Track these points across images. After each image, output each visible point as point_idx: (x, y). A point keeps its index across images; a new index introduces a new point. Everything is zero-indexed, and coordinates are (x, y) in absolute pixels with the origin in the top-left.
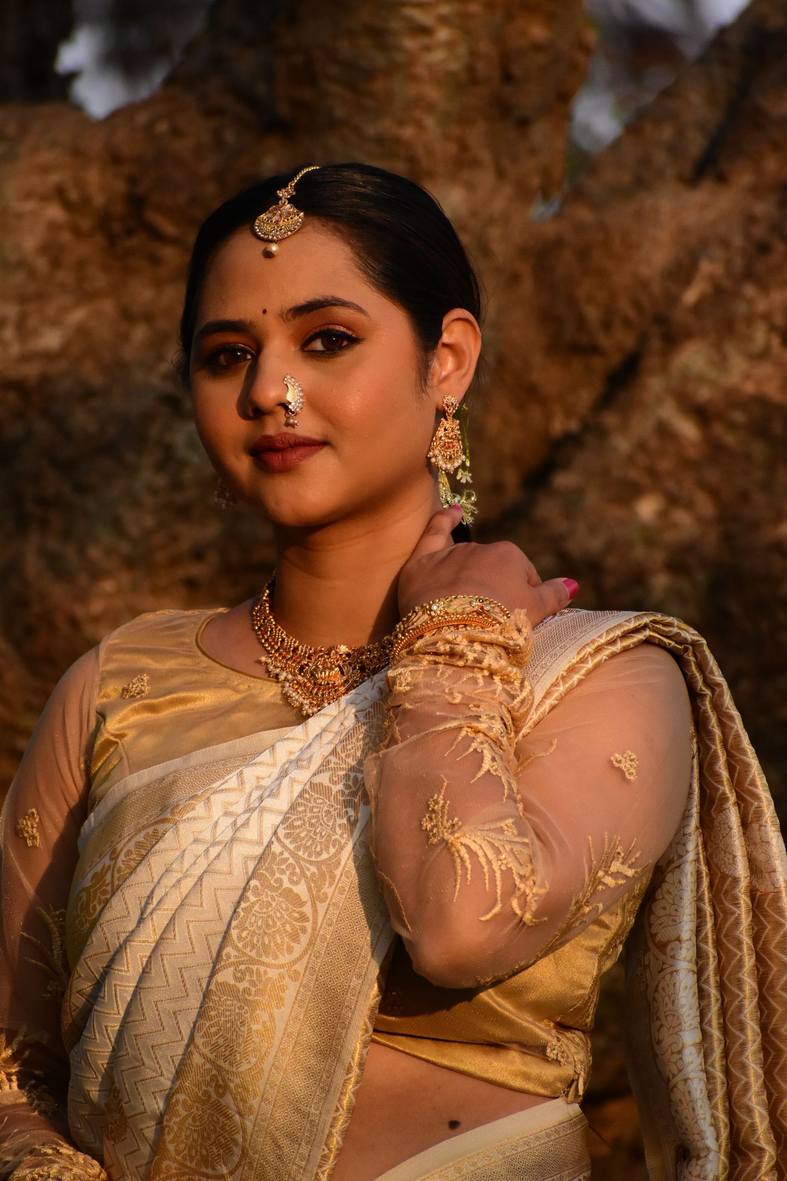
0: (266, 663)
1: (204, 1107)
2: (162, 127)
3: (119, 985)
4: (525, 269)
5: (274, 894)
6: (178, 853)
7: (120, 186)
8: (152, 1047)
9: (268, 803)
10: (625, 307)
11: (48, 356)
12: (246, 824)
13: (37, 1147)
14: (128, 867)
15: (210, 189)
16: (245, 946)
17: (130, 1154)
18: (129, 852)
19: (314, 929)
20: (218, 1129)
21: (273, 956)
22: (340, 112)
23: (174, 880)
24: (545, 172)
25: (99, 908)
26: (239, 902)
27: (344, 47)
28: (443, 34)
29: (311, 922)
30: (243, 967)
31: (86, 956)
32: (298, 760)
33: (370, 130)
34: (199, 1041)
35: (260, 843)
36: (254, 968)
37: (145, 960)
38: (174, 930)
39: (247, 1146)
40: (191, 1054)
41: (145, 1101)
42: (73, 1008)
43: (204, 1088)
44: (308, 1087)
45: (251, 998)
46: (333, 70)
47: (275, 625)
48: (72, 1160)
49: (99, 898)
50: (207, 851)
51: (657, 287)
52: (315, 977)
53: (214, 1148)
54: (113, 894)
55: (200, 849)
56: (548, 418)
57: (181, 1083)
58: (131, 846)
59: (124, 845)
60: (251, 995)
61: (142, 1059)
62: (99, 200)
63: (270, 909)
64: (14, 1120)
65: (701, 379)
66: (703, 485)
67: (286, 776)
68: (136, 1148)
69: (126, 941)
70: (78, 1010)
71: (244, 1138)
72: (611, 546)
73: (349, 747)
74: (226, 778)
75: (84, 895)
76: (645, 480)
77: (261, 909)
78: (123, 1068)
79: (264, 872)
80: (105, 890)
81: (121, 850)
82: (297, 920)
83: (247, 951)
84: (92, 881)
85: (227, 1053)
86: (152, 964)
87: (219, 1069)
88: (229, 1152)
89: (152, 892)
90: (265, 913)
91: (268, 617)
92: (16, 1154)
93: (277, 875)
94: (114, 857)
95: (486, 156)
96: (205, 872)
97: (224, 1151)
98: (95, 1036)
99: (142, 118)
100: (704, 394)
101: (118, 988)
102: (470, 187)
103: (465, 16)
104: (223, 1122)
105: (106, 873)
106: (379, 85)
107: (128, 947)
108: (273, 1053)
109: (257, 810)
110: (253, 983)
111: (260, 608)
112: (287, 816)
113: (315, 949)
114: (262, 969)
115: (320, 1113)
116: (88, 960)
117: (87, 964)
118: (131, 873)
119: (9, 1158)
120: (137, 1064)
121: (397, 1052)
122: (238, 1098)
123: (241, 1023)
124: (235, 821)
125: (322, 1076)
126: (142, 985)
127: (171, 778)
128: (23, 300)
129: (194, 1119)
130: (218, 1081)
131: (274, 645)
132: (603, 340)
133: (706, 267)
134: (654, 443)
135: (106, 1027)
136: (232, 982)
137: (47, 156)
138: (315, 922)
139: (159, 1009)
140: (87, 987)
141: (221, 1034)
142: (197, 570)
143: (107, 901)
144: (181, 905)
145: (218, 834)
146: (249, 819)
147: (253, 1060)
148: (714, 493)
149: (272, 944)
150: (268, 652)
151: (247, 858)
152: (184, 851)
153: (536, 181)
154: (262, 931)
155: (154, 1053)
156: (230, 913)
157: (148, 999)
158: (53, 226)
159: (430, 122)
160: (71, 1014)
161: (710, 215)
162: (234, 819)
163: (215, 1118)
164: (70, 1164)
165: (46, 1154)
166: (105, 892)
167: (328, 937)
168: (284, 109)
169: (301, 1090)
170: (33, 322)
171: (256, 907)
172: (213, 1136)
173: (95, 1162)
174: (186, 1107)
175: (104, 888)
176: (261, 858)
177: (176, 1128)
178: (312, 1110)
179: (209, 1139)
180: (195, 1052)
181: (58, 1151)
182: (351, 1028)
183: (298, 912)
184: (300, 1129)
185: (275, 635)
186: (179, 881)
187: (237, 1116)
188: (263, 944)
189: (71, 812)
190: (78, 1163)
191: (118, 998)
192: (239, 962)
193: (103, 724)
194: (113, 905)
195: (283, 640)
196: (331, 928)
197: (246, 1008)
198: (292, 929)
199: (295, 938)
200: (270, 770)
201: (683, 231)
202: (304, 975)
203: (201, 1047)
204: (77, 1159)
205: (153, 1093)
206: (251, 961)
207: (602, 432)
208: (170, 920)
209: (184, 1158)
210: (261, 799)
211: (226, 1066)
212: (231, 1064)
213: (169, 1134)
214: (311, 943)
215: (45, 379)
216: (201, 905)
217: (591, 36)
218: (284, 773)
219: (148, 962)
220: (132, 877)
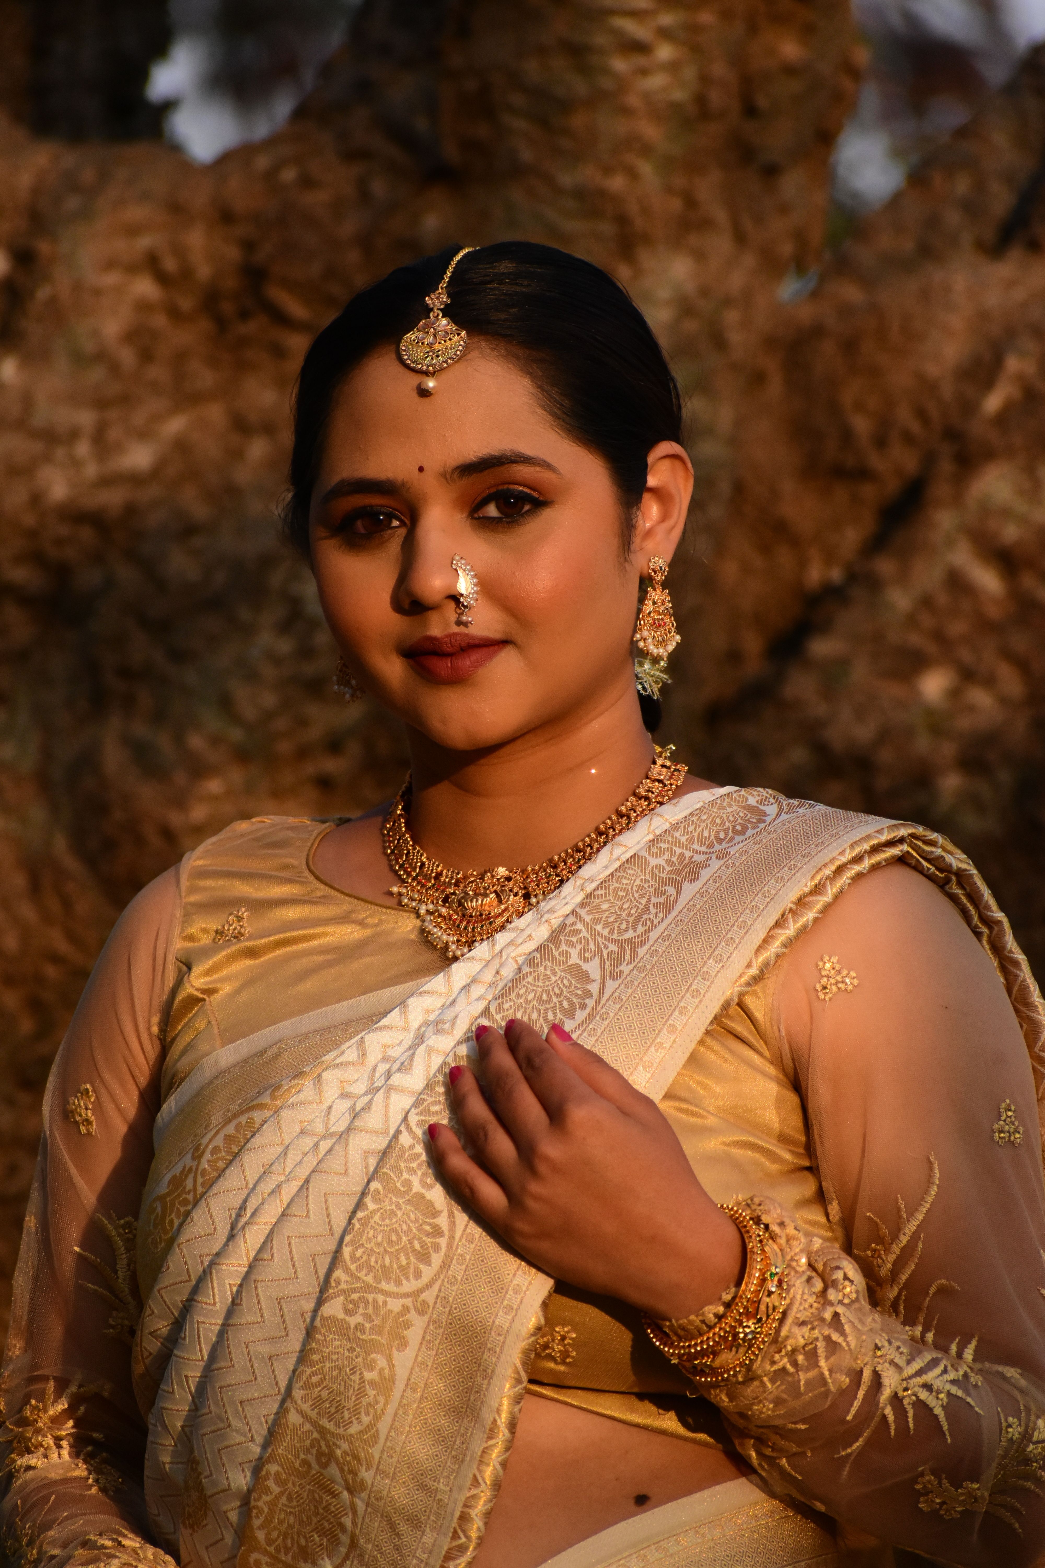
0: (400, 894)
1: (302, 1481)
2: (289, 175)
3: (203, 1323)
4: (772, 366)
5: (401, 1201)
6: (280, 1149)
7: (233, 253)
8: (241, 1402)
9: (396, 1079)
10: (905, 416)
11: (135, 479)
12: (367, 1107)
13: (92, 1537)
14: (215, 1168)
15: (353, 257)
16: (360, 1269)
17: (211, 1545)
18: (216, 1150)
19: (450, 1246)
20: (321, 1511)
21: (395, 1281)
22: (526, 155)
23: (272, 1186)
24: (800, 237)
25: (176, 1223)
26: (354, 1212)
27: (532, 69)
28: (665, 52)
29: (447, 1237)
30: (355, 1296)
31: (161, 1286)
32: (437, 1022)
33: (567, 180)
34: (298, 1394)
35: (386, 1133)
36: (370, 1297)
37: (235, 1289)
38: (272, 1248)
39: (357, 1532)
40: (287, 1411)
41: (230, 1474)
42: (146, 1354)
43: (302, 1456)
44: (437, 1455)
45: (364, 1337)
46: (518, 99)
47: (412, 846)
48: (138, 1554)
49: (178, 1209)
50: (316, 1145)
51: (947, 391)
52: (447, 1310)
53: (316, 1536)
54: (196, 1203)
55: (308, 1142)
56: (803, 564)
57: (273, 1450)
58: (219, 1141)
59: (211, 1140)
60: (364, 1332)
61: (228, 1419)
62: (204, 271)
63: (394, 1220)
64: (64, 1501)
65: (1006, 513)
66: (1008, 655)
67: (422, 1043)
68: (221, 1536)
69: (212, 1264)
70: (151, 1358)
71: (354, 1523)
72: (884, 736)
73: (506, 1006)
74: (344, 1047)
75: (158, 1206)
76: (931, 648)
77: (383, 1219)
78: (205, 1431)
79: (388, 1171)
80: (185, 1199)
81: (207, 1146)
82: (428, 1234)
83: (362, 1275)
84: (168, 1187)
85: (333, 1410)
86: (244, 1294)
87: (322, 1431)
88: (335, 1541)
89: (245, 1201)
90: (387, 1226)
91: (404, 835)
92: (64, 1546)
93: (405, 1176)
94: (197, 1155)
95: (721, 215)
96: (313, 1171)
97: (328, 1540)
98: (173, 1389)
99: (262, 162)
100: (1011, 533)
101: (201, 1325)
102: (700, 256)
103: (694, 29)
104: (327, 1501)
105: (186, 1177)
106: (578, 121)
107: (214, 1271)
108: (390, 1410)
109: (382, 1091)
110: (368, 1317)
111: (394, 825)
112: (422, 1096)
113: (450, 1272)
114: (380, 1298)
115: (451, 1490)
116: (163, 1292)
117: (162, 1297)
118: (219, 1176)
119: (56, 1552)
120: (221, 1425)
121: (569, 1408)
122: (346, 1468)
123: (351, 1370)
124: (354, 1105)
125: (456, 1441)
126: (231, 1321)
127: (275, 1049)
128: (101, 404)
129: (290, 1499)
130: (321, 1447)
131: (410, 872)
132: (877, 462)
133: (1013, 364)
134: (943, 599)
135: (186, 1377)
136: (341, 1315)
137: (137, 213)
138: (452, 1237)
139: (251, 1353)
140: (163, 1326)
141: (325, 1384)
142: (332, 765)
143: (188, 1214)
144: (283, 1214)
145: (331, 1123)
146: (371, 1100)
147: (366, 1420)
148: (1022, 665)
149: (395, 1266)
150: (403, 881)
151: (367, 1153)
152: (288, 1146)
153: (787, 249)
154: (382, 1249)
155: (243, 1410)
156: (343, 1223)
157: (237, 1340)
158: (143, 307)
159: (646, 169)
160: (144, 1363)
161: (1019, 294)
162: (352, 1103)
163: (316, 1496)
164: (135, 1559)
165: (103, 1547)
166: (185, 1202)
167: (468, 1257)
168: (451, 152)
169: (427, 1460)
170: (114, 434)
171: (377, 1218)
172: (314, 1520)
173: (168, 1558)
174: (278, 1480)
175: (184, 1196)
176: (384, 1154)
177: (266, 1510)
178: (441, 1486)
179: (310, 1523)
180: (292, 1409)
181: (120, 1543)
182: (495, 1378)
183: (430, 1224)
184: (425, 1511)
185: (413, 859)
186: (279, 1186)
187: (345, 1494)
188: (383, 1266)
189: (142, 1095)
190: (145, 1558)
191: (202, 1340)
192: (351, 1289)
193: (186, 976)
194: (195, 1219)
195: (423, 864)
196: (473, 1246)
197: (358, 1350)
198: (421, 1247)
199: (424, 1257)
200: (400, 1036)
201: (983, 316)
202: (434, 1307)
203: (299, 1402)
204: (145, 1552)
205: (240, 1464)
206: (367, 1288)
207: (874, 584)
208: (267, 1237)
209: (278, 1550)
210: (389, 1074)
211: (330, 1426)
212: (338, 1425)
213: (257, 1517)
214: (445, 1265)
215: (131, 510)
216: (307, 1216)
217: (862, 56)
218: (420, 1039)
219: (238, 1291)
220: (221, 1182)
